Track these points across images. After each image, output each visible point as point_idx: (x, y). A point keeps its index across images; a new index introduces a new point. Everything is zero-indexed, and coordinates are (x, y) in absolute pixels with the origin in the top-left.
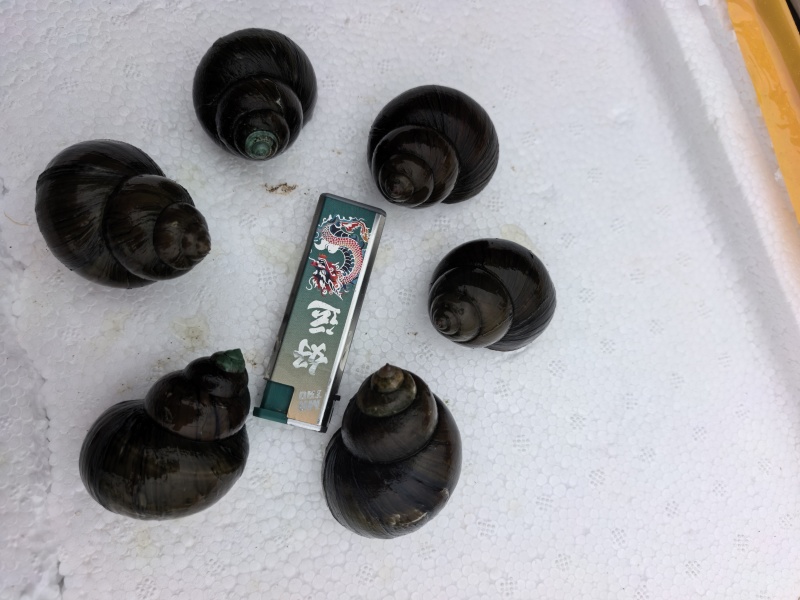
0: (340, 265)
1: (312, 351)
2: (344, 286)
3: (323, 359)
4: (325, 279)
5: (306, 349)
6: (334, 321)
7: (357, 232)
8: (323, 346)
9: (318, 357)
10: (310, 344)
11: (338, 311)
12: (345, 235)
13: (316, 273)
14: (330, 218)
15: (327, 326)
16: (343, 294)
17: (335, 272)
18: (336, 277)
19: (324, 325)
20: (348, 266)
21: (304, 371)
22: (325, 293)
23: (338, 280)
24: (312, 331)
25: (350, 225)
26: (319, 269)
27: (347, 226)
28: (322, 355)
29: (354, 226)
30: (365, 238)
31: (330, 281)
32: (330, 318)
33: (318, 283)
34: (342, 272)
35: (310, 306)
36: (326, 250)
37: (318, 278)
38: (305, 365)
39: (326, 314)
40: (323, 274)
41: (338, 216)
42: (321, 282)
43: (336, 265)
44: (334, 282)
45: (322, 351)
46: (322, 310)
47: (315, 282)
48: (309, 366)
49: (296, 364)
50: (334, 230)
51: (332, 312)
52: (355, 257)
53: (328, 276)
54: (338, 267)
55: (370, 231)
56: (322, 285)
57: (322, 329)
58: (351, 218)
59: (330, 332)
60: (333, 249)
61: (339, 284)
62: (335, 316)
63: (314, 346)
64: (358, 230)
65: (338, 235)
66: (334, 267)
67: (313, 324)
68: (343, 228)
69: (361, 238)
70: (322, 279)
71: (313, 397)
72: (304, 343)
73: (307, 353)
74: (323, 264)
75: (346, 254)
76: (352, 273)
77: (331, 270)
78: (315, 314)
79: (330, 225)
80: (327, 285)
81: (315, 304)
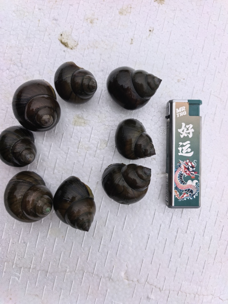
0: (184, 176)
1: (186, 133)
2: (180, 166)
3: (180, 131)
4: (190, 167)
5: (189, 133)
6: (180, 149)
7: (180, 194)
8: (182, 136)
9: (183, 131)
10: (188, 136)
11: (180, 154)
12: (186, 190)
13: (194, 169)
14: (194, 197)
15: (182, 146)
16: (179, 162)
17: (186, 172)
18: (185, 169)
19: (184, 146)
20: (181, 176)
21: (187, 124)
22: (188, 161)
23: (183, 168)
24: (189, 142)
25: (185, 196)
26: (193, 171)
27: (186, 195)
28: (181, 132)
29: (183, 196)
30: (176, 192)
31: (187, 167)
32: (182, 150)
33: (192, 164)
34: (183, 173)
35: (192, 153)
36: (192, 181)
37: (192, 167)
38: (187, 126)
39: (184, 151)
40: (191, 169)
41: (191, 199)
42: (191, 165)
43: (186, 175)
44: (185, 167)
45: (182, 134)
46: (187, 153)
47: (194, 164)
48: (185, 126)
49: (191, 126)
50: (192, 191)
51: (182, 153)
52: (178, 181)
53: (188, 169)
54: (185, 175)
55: (175, 196)
56: (190, 164)
57: (184, 144)
58: (185, 199)
59: (181, 144)
60: (189, 182)
61: (182, 167)
62: (180, 151)
63: (186, 135)
64: (180, 195)
65: (189, 190)
66: (187, 174)
67: (189, 145)
68: (187, 193)
69: (178, 191)
70: (191, 167)
71: (180, 113)
72: (191, 136)
73: (188, 132)
74: (192, 174)
75: (183, 182)
76: (178, 174)
77: (188, 172)
78: (189, 150)
79: (193, 193)
80: (188, 164)
81: (190, 155)
